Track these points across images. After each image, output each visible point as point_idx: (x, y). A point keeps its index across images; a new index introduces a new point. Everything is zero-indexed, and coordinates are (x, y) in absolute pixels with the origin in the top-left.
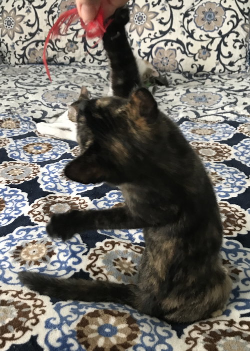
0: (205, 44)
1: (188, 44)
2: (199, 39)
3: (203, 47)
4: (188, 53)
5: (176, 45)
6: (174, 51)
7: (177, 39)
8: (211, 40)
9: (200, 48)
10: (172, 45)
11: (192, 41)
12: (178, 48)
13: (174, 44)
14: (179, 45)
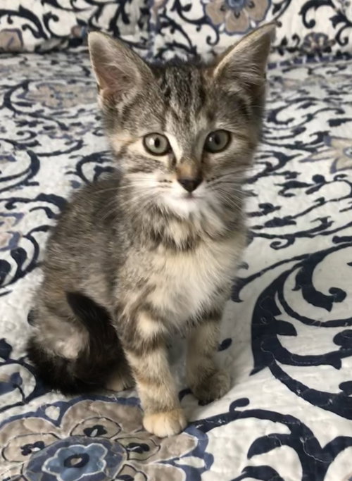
0: (85, 16)
1: (47, 17)
2: (70, 7)
3: (80, 23)
4: (49, 35)
5: (19, 22)
6: (16, 35)
7: (21, 8)
8: (95, 8)
9: (75, 23)
10: (10, 22)
11: (55, 11)
12: (25, 27)
13: (14, 18)
14: (24, 21)
